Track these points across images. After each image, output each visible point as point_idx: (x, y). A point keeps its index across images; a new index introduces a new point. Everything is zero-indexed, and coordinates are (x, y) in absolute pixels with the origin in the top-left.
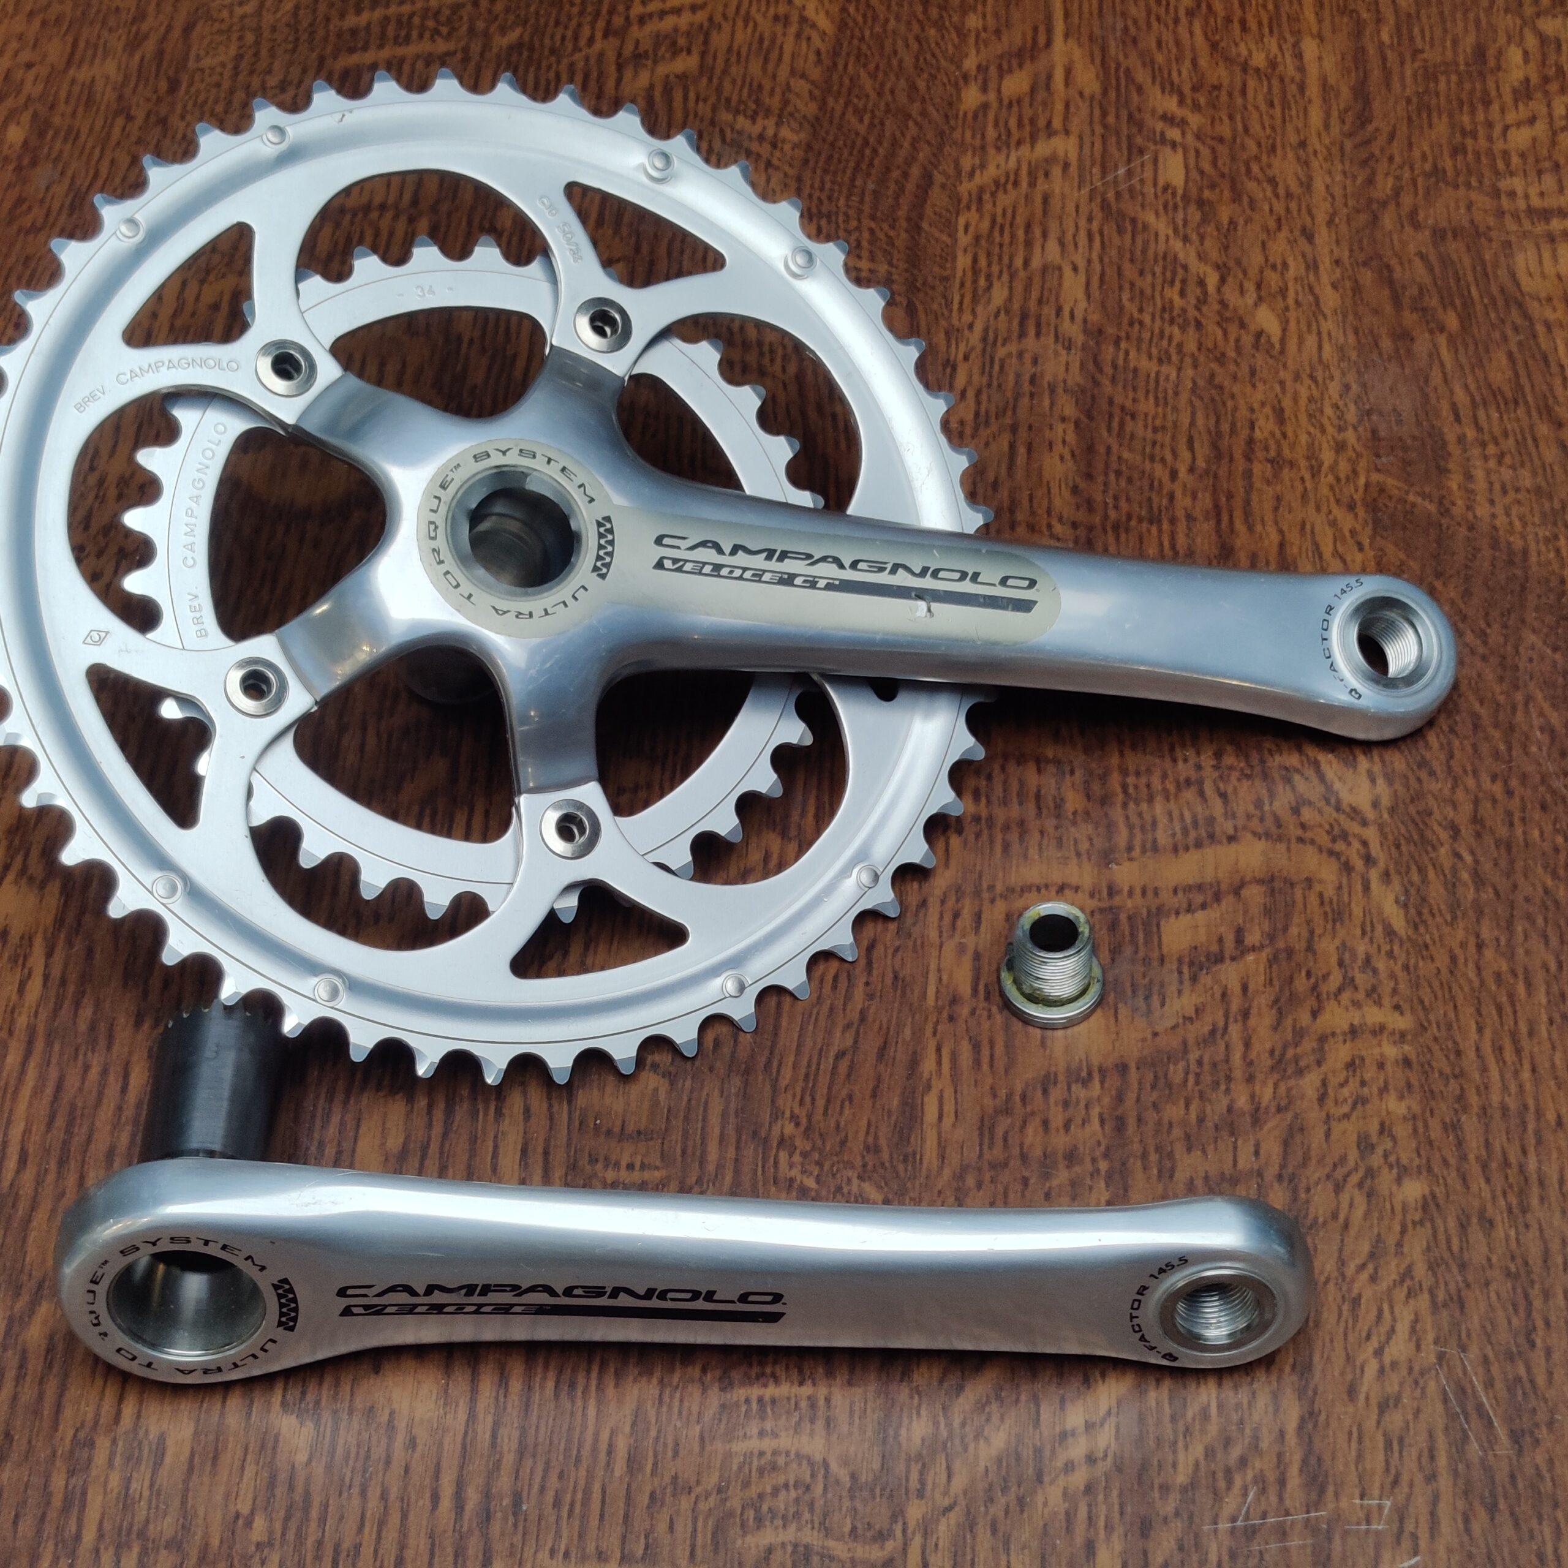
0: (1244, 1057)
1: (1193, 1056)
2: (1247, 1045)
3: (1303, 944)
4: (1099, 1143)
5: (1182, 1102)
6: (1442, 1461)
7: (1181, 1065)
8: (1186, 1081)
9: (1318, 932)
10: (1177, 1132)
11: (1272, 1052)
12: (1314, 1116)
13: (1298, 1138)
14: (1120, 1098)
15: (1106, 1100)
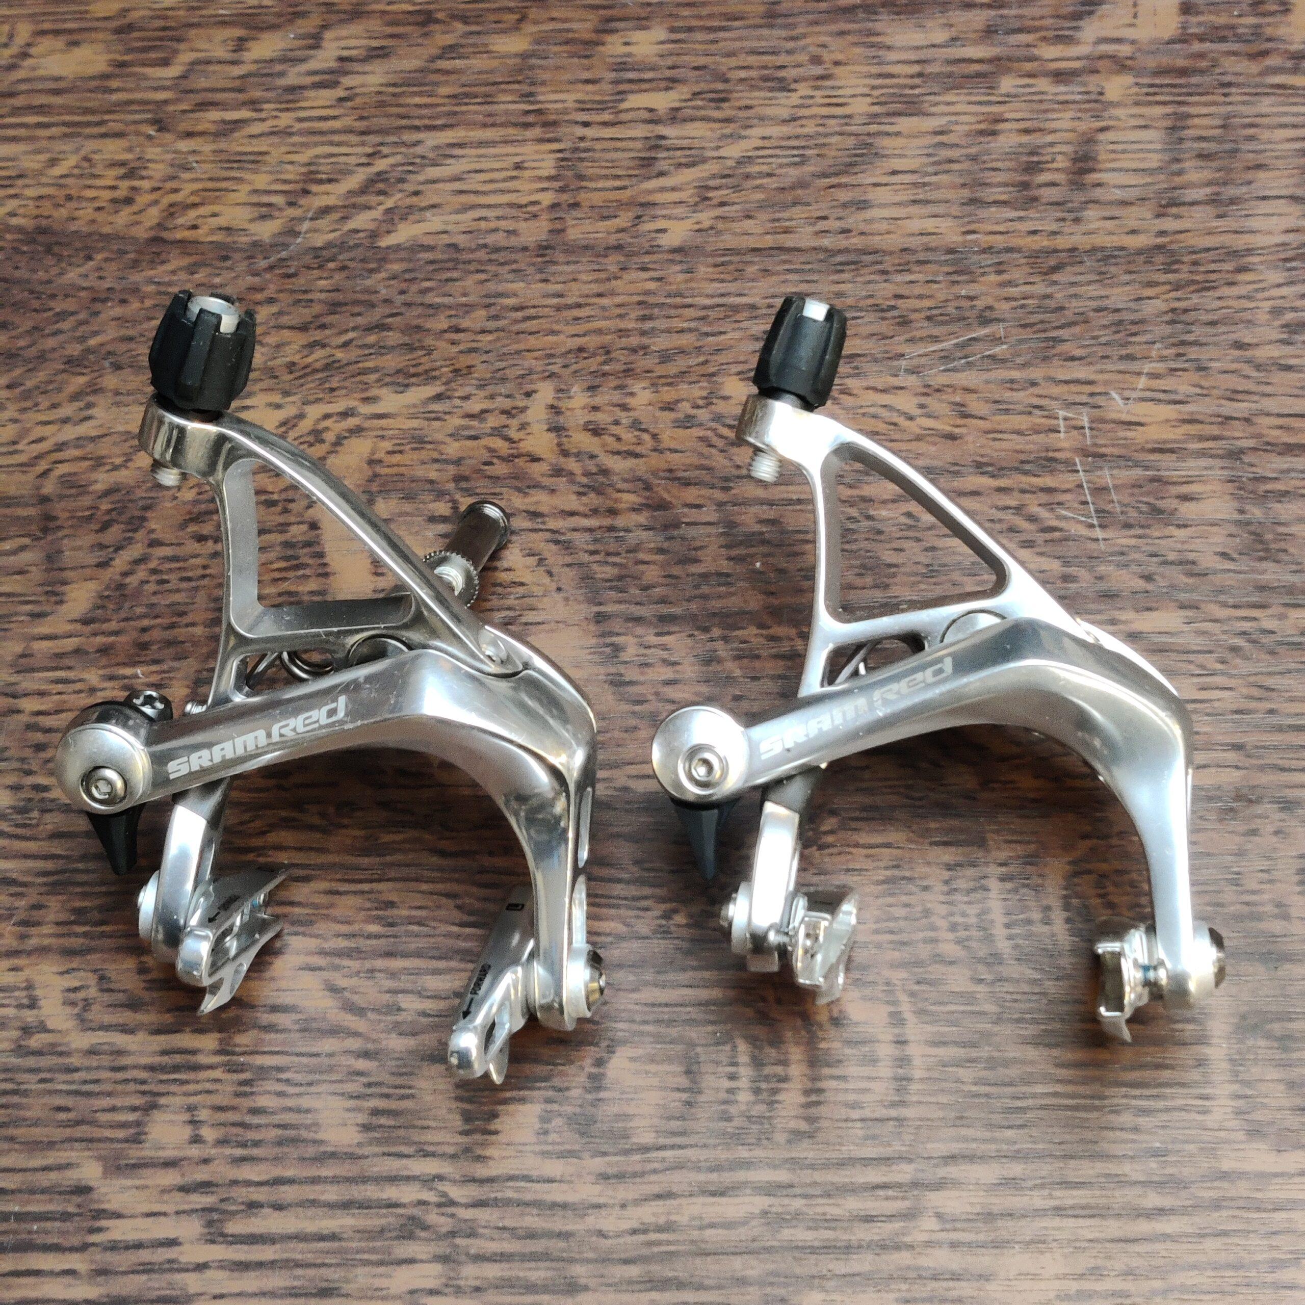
0: (586, 516)
1: (586, 558)
2: (572, 514)
3: (451, 467)
4: (691, 636)
5: (642, 567)
6: (1016, 374)
7: (595, 567)
8: (614, 564)
9: (435, 455)
10: (676, 571)
11: (580, 494)
12: (656, 461)
13: (680, 474)
14: (638, 620)
15: (639, 630)
